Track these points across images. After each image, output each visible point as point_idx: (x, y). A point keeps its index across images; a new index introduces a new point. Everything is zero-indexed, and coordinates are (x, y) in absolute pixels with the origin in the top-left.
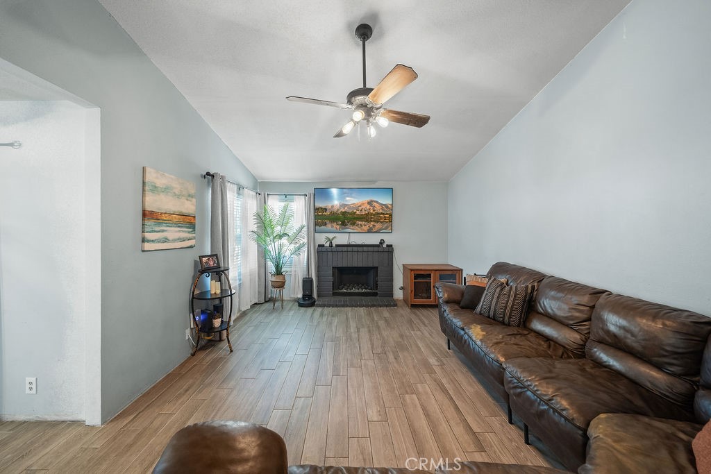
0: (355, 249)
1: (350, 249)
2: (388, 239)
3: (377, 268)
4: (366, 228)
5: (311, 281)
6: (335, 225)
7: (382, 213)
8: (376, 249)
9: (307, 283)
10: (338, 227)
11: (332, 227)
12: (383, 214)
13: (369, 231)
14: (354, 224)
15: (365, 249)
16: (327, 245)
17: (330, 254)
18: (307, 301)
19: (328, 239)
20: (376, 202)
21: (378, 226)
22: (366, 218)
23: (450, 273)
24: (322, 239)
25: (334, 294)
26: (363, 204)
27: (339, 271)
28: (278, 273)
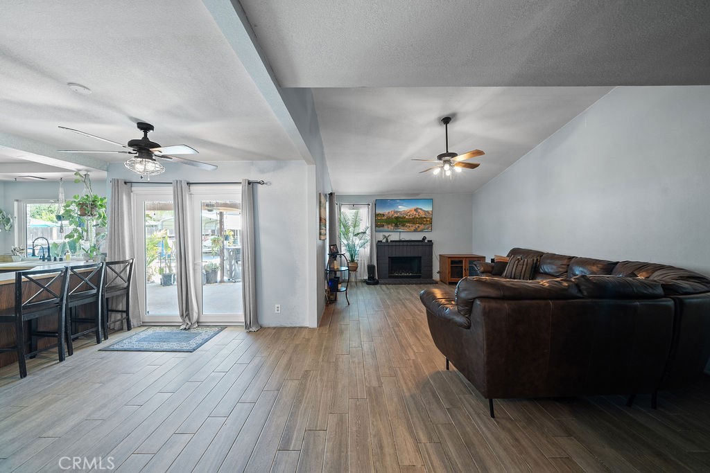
0: (405, 243)
1: (401, 244)
2: (429, 236)
3: (421, 257)
4: (413, 229)
5: (374, 267)
6: (390, 226)
8: (420, 243)
9: (371, 268)
10: (392, 228)
11: (388, 228)
12: (426, 218)
13: (415, 231)
14: (403, 226)
15: (413, 243)
16: (384, 241)
17: (386, 248)
18: (372, 281)
19: (385, 237)
20: (421, 209)
21: (422, 227)
22: (413, 221)
23: (476, 259)
24: (380, 237)
25: (390, 277)
26: (411, 211)
27: (393, 260)
28: (353, 261)
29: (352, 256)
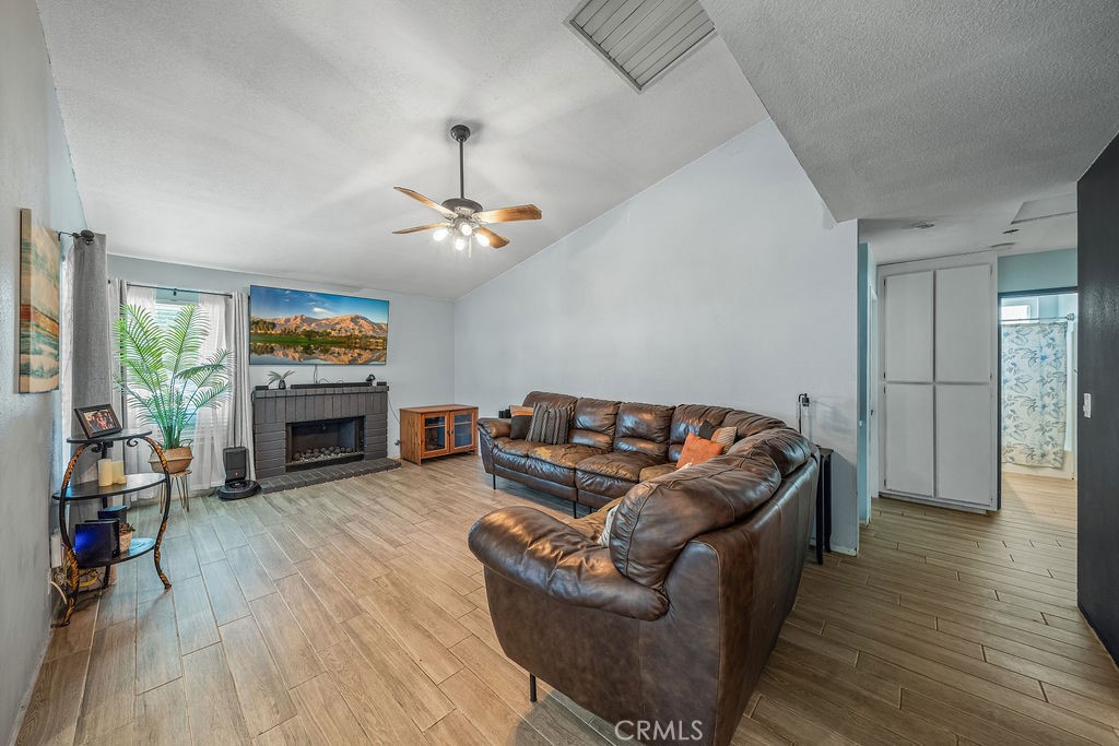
0: (329, 391)
1: (320, 391)
2: (380, 373)
3: (363, 417)
4: (346, 358)
5: (244, 452)
6: (290, 352)
7: (372, 337)
8: (363, 389)
9: (234, 458)
10: (297, 356)
11: (286, 355)
12: (375, 337)
13: (352, 362)
14: (326, 351)
15: (346, 390)
16: (275, 385)
17: (281, 403)
18: (239, 484)
19: (277, 376)
20: (365, 319)
21: (366, 355)
22: (348, 342)
23: (465, 413)
24: (264, 375)
25: (290, 469)
26: (343, 320)
27: (296, 429)
28: (173, 444)
29: (169, 431)
